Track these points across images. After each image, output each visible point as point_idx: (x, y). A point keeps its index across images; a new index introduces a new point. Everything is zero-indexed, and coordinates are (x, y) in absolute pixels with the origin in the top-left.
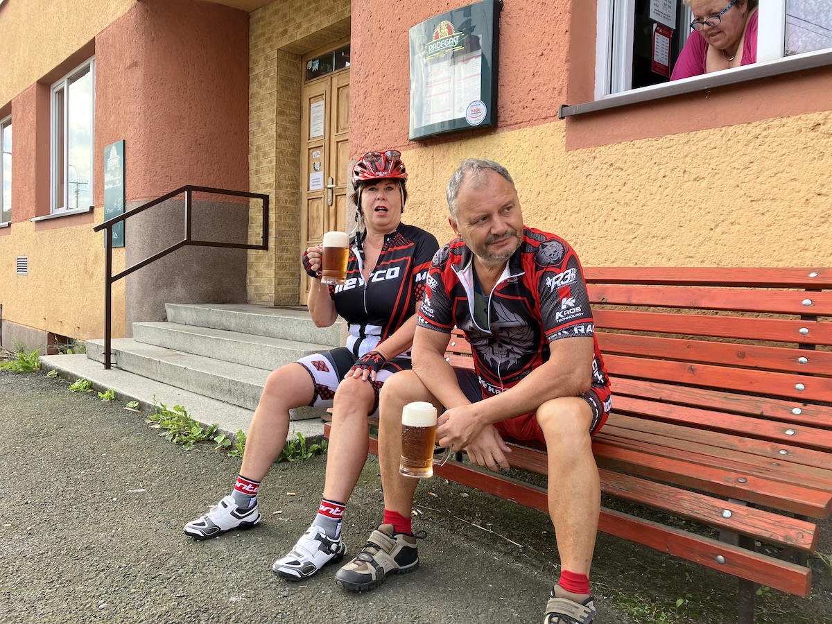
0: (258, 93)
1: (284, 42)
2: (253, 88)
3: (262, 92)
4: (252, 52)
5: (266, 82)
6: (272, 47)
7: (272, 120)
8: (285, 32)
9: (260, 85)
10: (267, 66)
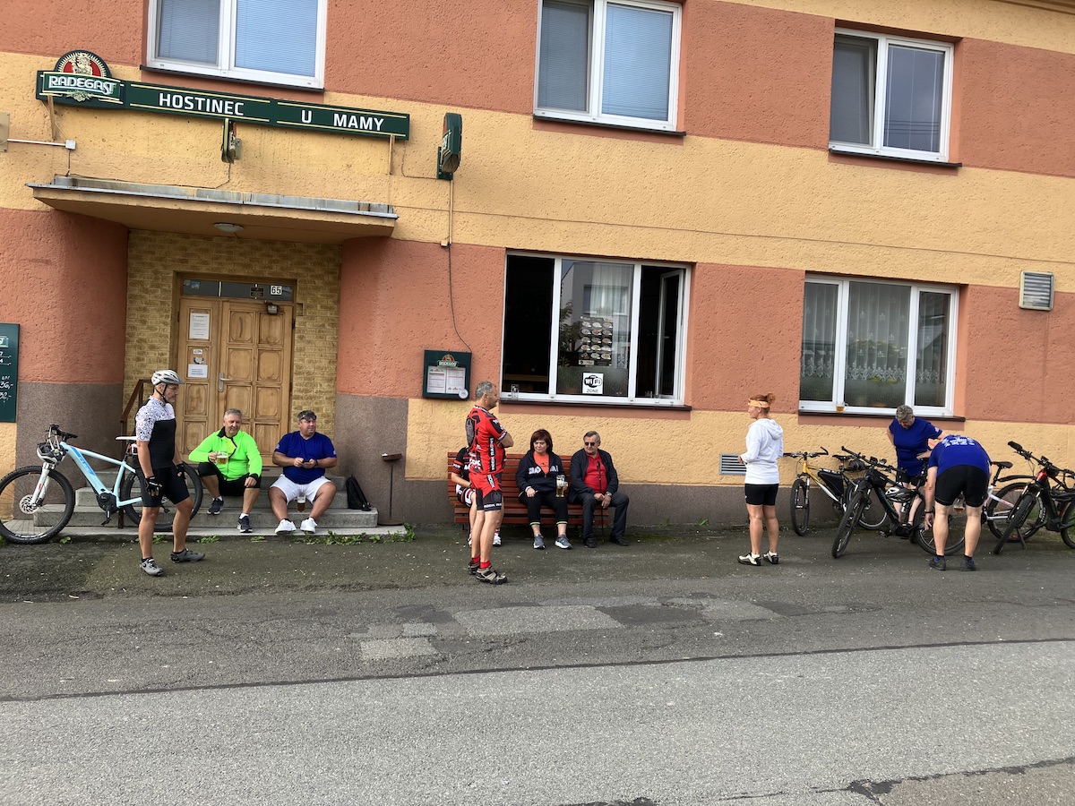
0: (143, 297)
1: (183, 269)
2: (136, 291)
3: (149, 297)
4: (130, 261)
5: (155, 291)
6: (165, 267)
7: (165, 324)
8: (184, 261)
9: (147, 291)
10: (157, 279)
